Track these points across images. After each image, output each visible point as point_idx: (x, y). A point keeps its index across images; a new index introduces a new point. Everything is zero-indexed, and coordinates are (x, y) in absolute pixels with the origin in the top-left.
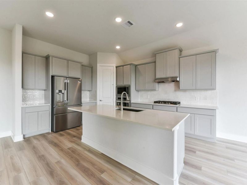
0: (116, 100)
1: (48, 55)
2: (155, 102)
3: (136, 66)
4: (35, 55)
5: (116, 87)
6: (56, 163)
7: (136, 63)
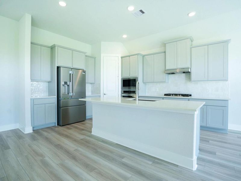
0: (122, 93)
1: (54, 44)
2: (165, 95)
3: (144, 56)
4: (41, 45)
5: (122, 79)
6: (74, 150)
7: (144, 53)
